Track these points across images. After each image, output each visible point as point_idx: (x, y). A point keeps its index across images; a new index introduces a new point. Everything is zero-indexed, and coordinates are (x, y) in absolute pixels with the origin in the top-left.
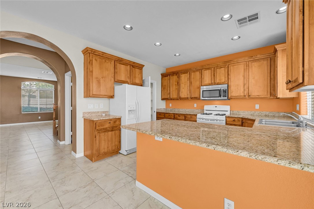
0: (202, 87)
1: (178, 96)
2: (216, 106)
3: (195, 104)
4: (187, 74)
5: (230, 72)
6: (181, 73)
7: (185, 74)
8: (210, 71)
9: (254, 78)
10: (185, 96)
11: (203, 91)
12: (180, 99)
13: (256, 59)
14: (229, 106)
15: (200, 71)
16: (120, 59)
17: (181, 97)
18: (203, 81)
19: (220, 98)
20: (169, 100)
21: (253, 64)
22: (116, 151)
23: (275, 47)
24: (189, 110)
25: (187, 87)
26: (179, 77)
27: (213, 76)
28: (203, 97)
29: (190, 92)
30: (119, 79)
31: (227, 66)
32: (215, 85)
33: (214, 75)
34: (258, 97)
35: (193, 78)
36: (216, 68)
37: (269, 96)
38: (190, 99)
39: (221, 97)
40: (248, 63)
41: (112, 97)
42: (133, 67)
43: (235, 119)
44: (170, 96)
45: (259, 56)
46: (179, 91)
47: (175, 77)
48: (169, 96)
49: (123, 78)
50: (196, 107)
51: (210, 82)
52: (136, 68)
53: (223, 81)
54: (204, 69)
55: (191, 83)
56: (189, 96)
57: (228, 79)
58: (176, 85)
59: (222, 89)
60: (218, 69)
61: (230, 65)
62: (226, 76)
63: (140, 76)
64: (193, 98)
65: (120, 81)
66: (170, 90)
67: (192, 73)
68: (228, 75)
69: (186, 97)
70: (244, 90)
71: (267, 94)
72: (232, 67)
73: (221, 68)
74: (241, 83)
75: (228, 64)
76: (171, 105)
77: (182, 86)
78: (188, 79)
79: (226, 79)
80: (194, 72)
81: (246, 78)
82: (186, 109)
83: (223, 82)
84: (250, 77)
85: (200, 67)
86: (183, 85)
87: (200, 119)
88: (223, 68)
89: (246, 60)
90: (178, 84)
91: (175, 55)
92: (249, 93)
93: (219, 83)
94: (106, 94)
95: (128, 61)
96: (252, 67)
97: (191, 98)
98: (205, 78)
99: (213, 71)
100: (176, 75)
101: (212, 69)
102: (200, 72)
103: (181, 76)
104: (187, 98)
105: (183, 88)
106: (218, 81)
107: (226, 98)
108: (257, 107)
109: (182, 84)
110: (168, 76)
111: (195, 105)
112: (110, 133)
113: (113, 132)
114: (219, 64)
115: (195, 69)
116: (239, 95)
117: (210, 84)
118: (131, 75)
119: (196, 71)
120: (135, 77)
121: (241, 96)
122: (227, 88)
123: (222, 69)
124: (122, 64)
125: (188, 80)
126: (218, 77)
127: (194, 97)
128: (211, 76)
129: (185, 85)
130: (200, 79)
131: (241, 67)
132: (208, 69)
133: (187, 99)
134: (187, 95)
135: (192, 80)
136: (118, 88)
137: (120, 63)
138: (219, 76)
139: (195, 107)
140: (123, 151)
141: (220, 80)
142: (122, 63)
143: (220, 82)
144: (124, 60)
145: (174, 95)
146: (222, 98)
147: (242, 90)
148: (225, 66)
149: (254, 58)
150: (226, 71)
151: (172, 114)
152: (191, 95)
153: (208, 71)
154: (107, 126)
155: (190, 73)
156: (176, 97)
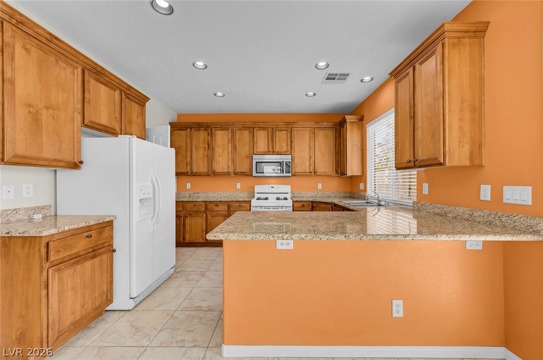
0: (254, 157)
1: (208, 169)
2: (272, 186)
3: (238, 184)
4: (227, 131)
5: (293, 139)
6: (215, 129)
7: (224, 132)
8: (266, 132)
9: (320, 151)
10: (223, 169)
11: (257, 163)
12: (212, 174)
13: (322, 126)
14: (289, 187)
15: (251, 130)
16: (99, 69)
17: (216, 171)
18: (255, 147)
19: (281, 175)
20: (189, 175)
21: (319, 132)
23: (345, 117)
24: (227, 194)
25: (228, 154)
26: (211, 134)
27: (270, 141)
28: (256, 173)
29: (234, 163)
30: (94, 120)
31: (289, 129)
32: (273, 154)
33: (272, 139)
34: (324, 174)
35: (239, 140)
36: (274, 129)
37: (335, 173)
38: (233, 175)
39: (283, 173)
40: (313, 129)
41: (76, 165)
42: (127, 97)
43: (304, 204)
44: (191, 169)
45: (325, 123)
46: (210, 159)
47: (202, 135)
48: (189, 168)
49: (104, 120)
50: (240, 188)
51: (266, 150)
52: (132, 100)
53: (285, 149)
54: (258, 129)
55: (234, 148)
56: (231, 170)
57: (291, 147)
58: (205, 147)
59: (285, 161)
60: (277, 132)
61: (293, 129)
62: (289, 143)
63: (139, 120)
64: (239, 174)
65: (96, 126)
66: (191, 158)
67: (237, 132)
68: (291, 142)
69: (226, 170)
70: (310, 165)
71: (333, 171)
72: (295, 132)
73: (282, 130)
74: (306, 154)
75: (290, 126)
76: (189, 186)
77: (218, 151)
78: (228, 140)
79: (289, 148)
80: (240, 130)
81: (312, 149)
82: (221, 193)
83: (284, 152)
84: (316, 149)
85: (251, 124)
86: (221, 150)
87: (256, 207)
88: (285, 132)
89: (312, 126)
90: (210, 147)
91: (215, 95)
92: (315, 169)
93: (278, 152)
94: (58, 157)
95: (117, 80)
96: (318, 135)
97: (236, 174)
98: (258, 143)
99: (270, 134)
100: (206, 130)
101: (270, 130)
102: (250, 132)
103: (215, 133)
104: (228, 174)
105: (220, 156)
106: (277, 149)
107: (290, 174)
108: (320, 186)
109: (218, 147)
110: (186, 130)
111: (239, 186)
113: (97, 260)
114: (279, 125)
115: (241, 126)
116: (304, 171)
117: (265, 152)
118: (122, 114)
119: (244, 128)
120: (130, 122)
121: (306, 172)
122: (290, 160)
123: (283, 132)
124: (103, 83)
125: (229, 143)
126: (277, 143)
127: (241, 172)
128: (268, 140)
129: (223, 150)
130: (250, 142)
131: (307, 134)
132: (264, 128)
133: (226, 174)
134: (228, 167)
135: (237, 144)
136: (94, 145)
137: (97, 80)
138: (279, 142)
139: (237, 188)
140: (119, 302)
141: (280, 148)
142: (102, 80)
143: (280, 151)
144: (107, 74)
145: (201, 167)
146: (285, 174)
147: (308, 164)
148: (287, 129)
149: (320, 125)
150: (289, 136)
151: (201, 203)
152: (235, 168)
153: (262, 131)
154: (82, 245)
155: (232, 131)
156: (205, 170)
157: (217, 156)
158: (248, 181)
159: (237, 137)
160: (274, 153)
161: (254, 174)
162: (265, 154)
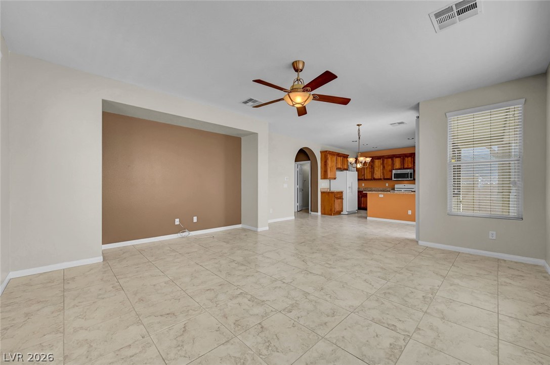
0: (393, 171)
1: (372, 177)
2: (404, 185)
4: (380, 160)
8: (400, 159)
10: (378, 177)
11: (394, 174)
12: (373, 179)
14: (414, 185)
17: (375, 178)
18: (394, 166)
19: (408, 179)
20: (363, 180)
22: (339, 213)
24: (381, 188)
25: (381, 170)
26: (373, 162)
29: (383, 174)
31: (412, 157)
33: (403, 163)
36: (404, 157)
38: (383, 180)
41: (335, 179)
42: (344, 158)
44: (364, 177)
46: (373, 173)
49: (339, 167)
51: (400, 167)
53: (410, 167)
54: (396, 158)
55: (384, 167)
56: (382, 177)
59: (409, 172)
60: (406, 159)
62: (412, 163)
63: (347, 163)
66: (364, 172)
67: (385, 160)
68: (414, 162)
69: (380, 178)
75: (413, 155)
76: (363, 185)
77: (376, 169)
78: (381, 164)
79: (412, 165)
80: (387, 159)
82: (378, 188)
85: (392, 156)
86: (377, 168)
90: (372, 167)
94: (332, 177)
95: (342, 154)
97: (385, 179)
98: (396, 164)
99: (402, 160)
101: (402, 158)
102: (391, 160)
104: (380, 179)
106: (406, 167)
107: (412, 179)
111: (387, 185)
112: (340, 200)
114: (407, 154)
115: (387, 157)
118: (343, 163)
120: (344, 164)
122: (412, 172)
123: (409, 158)
124: (339, 157)
126: (406, 163)
127: (387, 178)
129: (379, 168)
130: (391, 164)
132: (399, 157)
135: (385, 165)
136: (338, 173)
140: (344, 212)
141: (408, 166)
144: (340, 154)
145: (368, 177)
146: (409, 179)
150: (412, 160)
152: (384, 177)
153: (398, 159)
154: (339, 196)
155: (383, 160)
156: (370, 178)
157: (375, 171)
158: (391, 183)
159: (385, 162)
160: (404, 169)
161: (393, 179)
162: (399, 169)
